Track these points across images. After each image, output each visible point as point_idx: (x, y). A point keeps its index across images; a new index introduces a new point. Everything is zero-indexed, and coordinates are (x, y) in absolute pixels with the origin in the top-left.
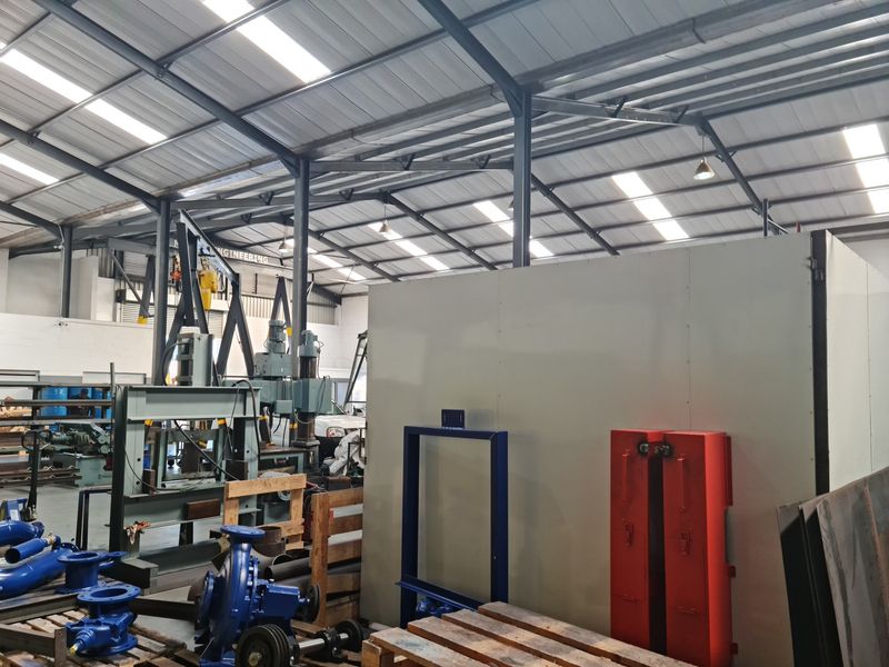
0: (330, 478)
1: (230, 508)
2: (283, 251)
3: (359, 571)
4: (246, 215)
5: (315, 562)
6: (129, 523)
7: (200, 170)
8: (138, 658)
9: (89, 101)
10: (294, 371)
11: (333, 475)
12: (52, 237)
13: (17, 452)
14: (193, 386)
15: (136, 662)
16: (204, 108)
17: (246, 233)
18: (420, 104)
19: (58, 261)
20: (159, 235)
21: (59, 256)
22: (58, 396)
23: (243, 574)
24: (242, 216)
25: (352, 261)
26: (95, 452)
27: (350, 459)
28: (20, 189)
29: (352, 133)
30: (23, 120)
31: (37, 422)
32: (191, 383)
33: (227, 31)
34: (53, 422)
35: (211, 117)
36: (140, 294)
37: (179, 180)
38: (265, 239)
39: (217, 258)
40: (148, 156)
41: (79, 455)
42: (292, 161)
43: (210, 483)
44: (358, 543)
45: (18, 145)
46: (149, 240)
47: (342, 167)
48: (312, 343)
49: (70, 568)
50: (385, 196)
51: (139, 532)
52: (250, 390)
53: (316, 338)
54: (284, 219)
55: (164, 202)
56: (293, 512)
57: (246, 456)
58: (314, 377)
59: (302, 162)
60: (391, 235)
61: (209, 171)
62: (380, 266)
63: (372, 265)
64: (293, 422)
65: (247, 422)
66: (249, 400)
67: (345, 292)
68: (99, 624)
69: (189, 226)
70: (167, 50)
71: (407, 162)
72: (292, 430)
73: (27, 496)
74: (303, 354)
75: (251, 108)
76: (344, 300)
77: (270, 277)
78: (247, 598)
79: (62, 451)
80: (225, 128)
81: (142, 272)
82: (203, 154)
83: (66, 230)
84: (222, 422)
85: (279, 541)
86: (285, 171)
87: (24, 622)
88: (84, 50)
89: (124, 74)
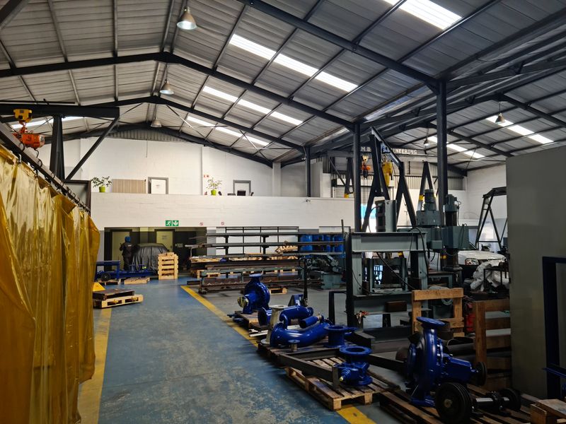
0: (473, 292)
1: (416, 307)
2: (427, 145)
3: (510, 356)
4: (402, 125)
5: (479, 347)
6: (357, 311)
7: (376, 101)
8: (374, 390)
9: (317, 74)
10: (442, 221)
11: (473, 290)
12: (300, 154)
13: (291, 270)
14: (386, 232)
15: (374, 392)
16: (379, 63)
17: (404, 137)
18: (531, 23)
19: (304, 166)
20: (354, 144)
21: (304, 164)
22: (308, 240)
23: (434, 349)
24: (400, 126)
25: (474, 146)
26: (330, 270)
27: (485, 280)
28: (285, 129)
29: (477, 56)
30: (285, 92)
31: (301, 254)
32: (384, 230)
33: (394, 10)
34: (308, 254)
35: (383, 67)
36: (345, 180)
37: (364, 110)
38: (414, 139)
39: (391, 154)
40: (348, 99)
41: (322, 272)
42: (434, 84)
43: (399, 291)
44: (507, 337)
45: (284, 106)
46: (348, 149)
47: (468, 82)
48: (453, 203)
49: (330, 333)
50: (499, 96)
51: (363, 317)
52: (420, 234)
53: (455, 199)
54: (427, 124)
55: (357, 125)
56: (456, 313)
57: (420, 275)
58: (456, 225)
59: (441, 85)
60: (505, 123)
61: (381, 101)
62: (495, 146)
63: (489, 146)
64: (442, 255)
65: (419, 254)
66: (420, 240)
67: (469, 167)
68: (353, 367)
69: (376, 136)
70: (358, 33)
71: (518, 68)
72: (442, 260)
73: (303, 294)
74: (448, 210)
75: (407, 57)
76: (469, 173)
77: (418, 163)
78: (438, 364)
79: (314, 270)
80: (393, 73)
81: (344, 168)
82: (378, 92)
83: (307, 149)
84: (400, 254)
85: (449, 331)
86: (430, 92)
87: (311, 361)
88: (315, 46)
89: (334, 54)
